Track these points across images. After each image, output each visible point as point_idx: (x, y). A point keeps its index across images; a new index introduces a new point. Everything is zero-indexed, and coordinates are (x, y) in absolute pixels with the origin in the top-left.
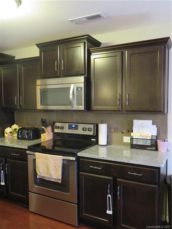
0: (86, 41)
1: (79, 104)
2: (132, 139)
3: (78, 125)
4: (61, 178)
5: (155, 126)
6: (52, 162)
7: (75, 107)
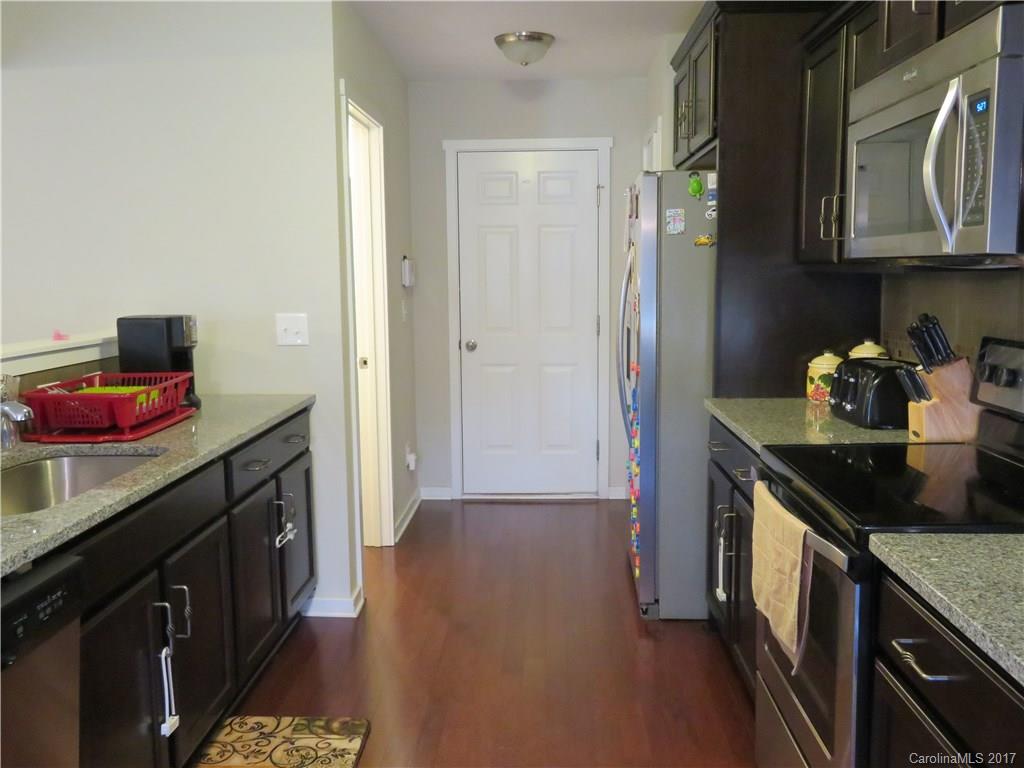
7: (957, 237)
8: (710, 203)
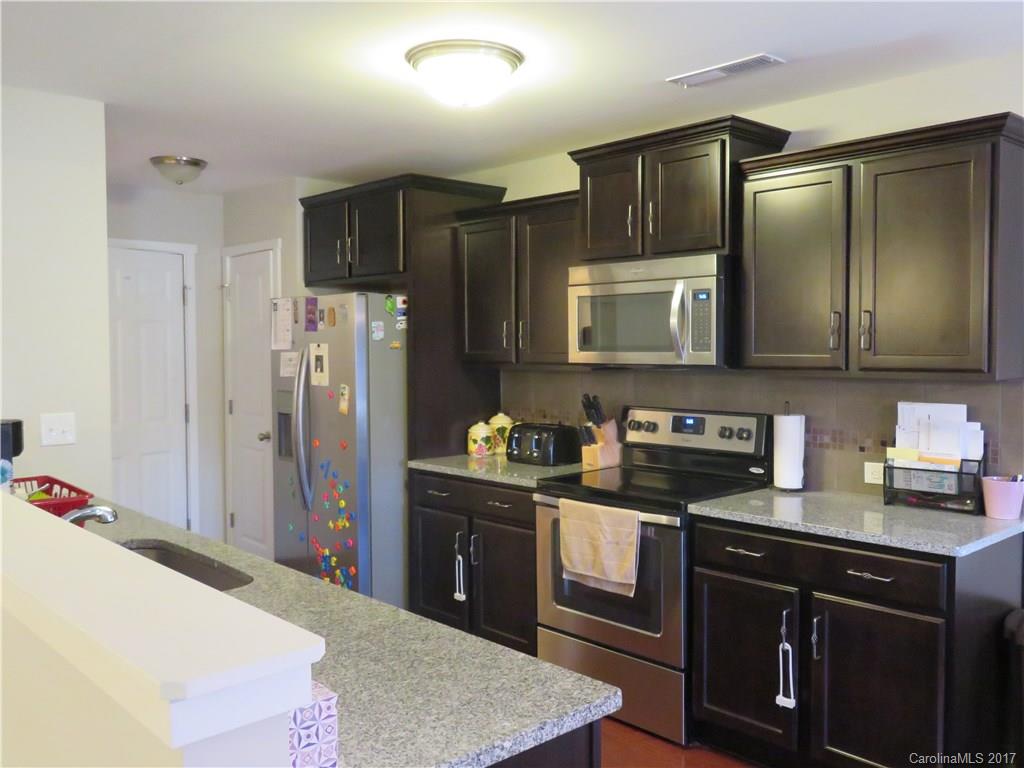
0: (727, 138)
1: (699, 345)
2: (889, 470)
3: (703, 420)
4: (634, 582)
5: (979, 424)
6: (606, 527)
7: (688, 356)
8: (399, 318)
